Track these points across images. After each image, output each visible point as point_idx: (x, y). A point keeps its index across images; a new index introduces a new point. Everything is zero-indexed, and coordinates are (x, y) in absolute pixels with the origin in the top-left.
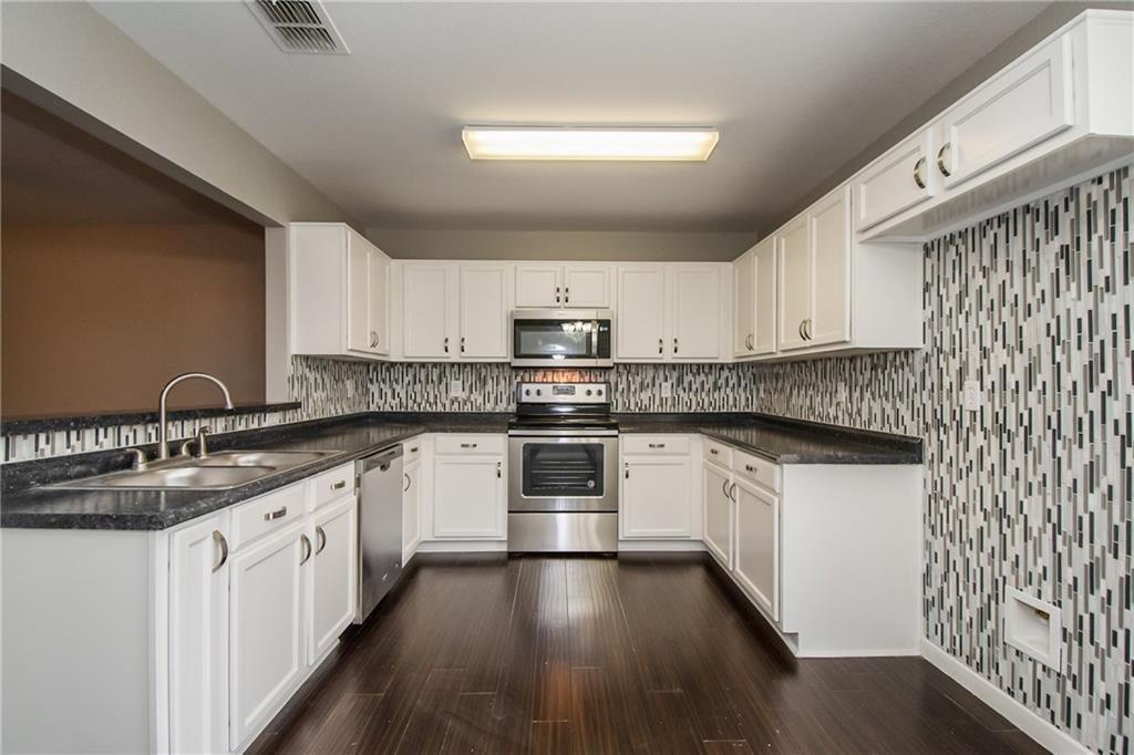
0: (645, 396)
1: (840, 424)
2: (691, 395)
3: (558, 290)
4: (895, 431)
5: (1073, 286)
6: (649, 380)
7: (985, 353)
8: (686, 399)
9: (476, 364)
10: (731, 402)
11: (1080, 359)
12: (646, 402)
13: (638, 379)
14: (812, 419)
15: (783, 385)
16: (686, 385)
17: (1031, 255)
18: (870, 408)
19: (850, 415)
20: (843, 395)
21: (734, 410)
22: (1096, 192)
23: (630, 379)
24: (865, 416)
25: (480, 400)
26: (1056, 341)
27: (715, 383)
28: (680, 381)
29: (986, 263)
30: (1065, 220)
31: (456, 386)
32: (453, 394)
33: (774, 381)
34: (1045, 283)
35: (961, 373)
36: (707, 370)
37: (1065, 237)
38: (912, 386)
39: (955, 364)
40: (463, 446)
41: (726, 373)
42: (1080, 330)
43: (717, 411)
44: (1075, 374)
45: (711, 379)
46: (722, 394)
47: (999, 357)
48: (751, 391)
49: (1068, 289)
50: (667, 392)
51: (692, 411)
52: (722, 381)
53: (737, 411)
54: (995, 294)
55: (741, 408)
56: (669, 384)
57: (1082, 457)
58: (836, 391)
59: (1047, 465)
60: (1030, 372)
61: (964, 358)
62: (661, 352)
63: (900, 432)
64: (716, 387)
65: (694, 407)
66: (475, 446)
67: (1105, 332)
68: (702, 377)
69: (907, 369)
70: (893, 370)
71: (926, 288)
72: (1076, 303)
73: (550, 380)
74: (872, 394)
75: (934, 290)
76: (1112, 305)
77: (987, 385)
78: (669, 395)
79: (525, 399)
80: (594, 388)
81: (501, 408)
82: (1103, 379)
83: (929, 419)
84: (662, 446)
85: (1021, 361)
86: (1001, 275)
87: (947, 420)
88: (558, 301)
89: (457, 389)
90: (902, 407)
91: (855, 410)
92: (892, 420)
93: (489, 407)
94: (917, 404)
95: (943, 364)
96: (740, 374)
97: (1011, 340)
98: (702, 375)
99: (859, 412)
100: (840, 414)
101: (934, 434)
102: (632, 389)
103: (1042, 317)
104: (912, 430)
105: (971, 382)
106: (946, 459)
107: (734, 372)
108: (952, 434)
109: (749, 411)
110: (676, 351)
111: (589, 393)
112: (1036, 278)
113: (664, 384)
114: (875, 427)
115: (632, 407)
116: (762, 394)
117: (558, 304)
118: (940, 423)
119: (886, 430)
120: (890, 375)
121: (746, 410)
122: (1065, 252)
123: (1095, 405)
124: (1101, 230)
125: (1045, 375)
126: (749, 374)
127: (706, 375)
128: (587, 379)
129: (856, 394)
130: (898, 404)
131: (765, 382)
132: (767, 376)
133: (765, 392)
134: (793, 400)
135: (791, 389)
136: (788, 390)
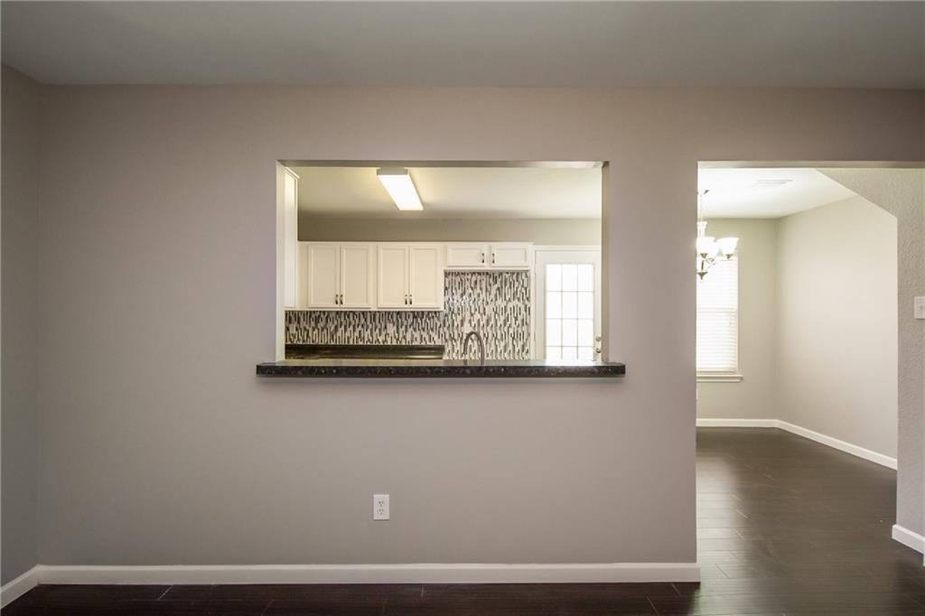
1: (389, 343)
4: (428, 343)
5: (501, 299)
7: (472, 315)
11: (502, 318)
14: (361, 343)
15: (325, 325)
17: (488, 287)
18: (412, 336)
19: (398, 340)
20: (391, 329)
22: (507, 276)
24: (409, 338)
26: (496, 313)
29: (473, 285)
30: (499, 280)
34: (493, 296)
35: (462, 322)
37: (498, 285)
38: (438, 325)
39: (459, 318)
42: (502, 311)
44: (501, 322)
47: (477, 316)
49: (499, 299)
54: (476, 296)
57: (503, 344)
58: (386, 328)
59: (493, 348)
60: (488, 321)
61: (463, 316)
63: (433, 343)
67: (509, 312)
69: (435, 319)
70: (427, 319)
71: (446, 289)
72: (501, 303)
74: (415, 329)
75: (450, 290)
76: (510, 305)
77: (473, 325)
82: (508, 323)
83: (447, 338)
85: (485, 318)
86: (478, 291)
87: (456, 337)
90: (433, 334)
91: (401, 336)
92: (427, 339)
94: (441, 332)
95: (454, 318)
97: (482, 311)
99: (404, 337)
100: (389, 340)
101: (450, 343)
103: (492, 306)
104: (439, 342)
105: (466, 324)
106: (456, 351)
108: (458, 342)
112: (490, 294)
114: (415, 343)
118: (453, 339)
119: (424, 343)
120: (425, 321)
122: (498, 289)
123: (506, 330)
124: (508, 285)
125: (492, 322)
129: (401, 330)
130: (431, 333)
131: (299, 323)
132: (302, 320)
133: (297, 329)
134: (339, 334)
135: (336, 327)
136: (333, 328)
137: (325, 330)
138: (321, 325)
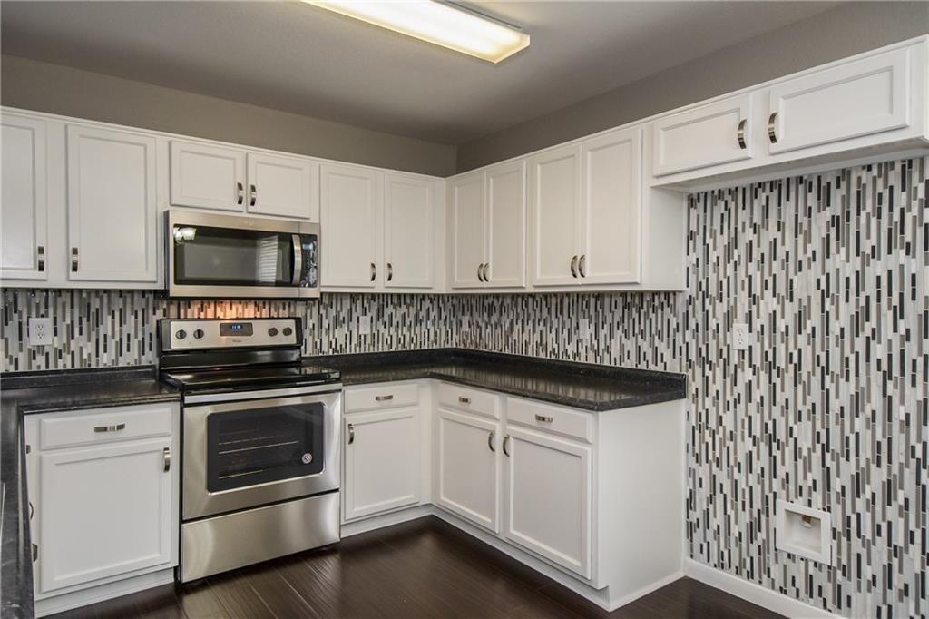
0: (340, 333)
1: (583, 360)
2: (392, 329)
3: (240, 186)
4: (652, 367)
5: (843, 250)
6: (344, 314)
7: (754, 299)
8: (386, 336)
9: (80, 291)
10: (432, 338)
11: (847, 310)
12: (341, 341)
13: (333, 313)
14: (542, 355)
15: (499, 320)
16: (386, 318)
17: (803, 220)
18: (622, 346)
19: (597, 353)
20: (586, 331)
21: (435, 347)
22: (866, 177)
23: (323, 312)
24: (615, 352)
25: (89, 349)
26: (825, 294)
27: (417, 316)
28: (380, 313)
29: (757, 219)
30: (837, 196)
31: (41, 327)
32: (33, 341)
33: (486, 315)
34: (816, 244)
35: (729, 317)
36: (408, 301)
37: (836, 208)
38: (673, 325)
39: (722, 308)
40: (98, 430)
41: (427, 304)
42: (848, 287)
43: (418, 348)
44: (842, 321)
45: (413, 311)
46: (424, 329)
47: (769, 304)
48: (451, 323)
49: (838, 252)
50: (365, 329)
51: (393, 350)
52: (423, 314)
53: (438, 347)
54: (765, 249)
55: (441, 344)
56: (368, 318)
57: (848, 389)
58: (578, 328)
59: (816, 396)
60: (800, 319)
61: (732, 303)
62: (373, 279)
63: (660, 368)
64: (418, 321)
65: (394, 346)
66: (121, 427)
67: (870, 289)
68: (403, 309)
69: (667, 310)
70: (651, 309)
71: (691, 236)
72: (843, 264)
73: (210, 315)
74: (625, 332)
75: (699, 239)
76: (877, 268)
77: (757, 326)
78: (368, 332)
79: (176, 344)
80: (281, 325)
81: (129, 359)
82: (868, 328)
83: (693, 356)
84: (390, 397)
85: (791, 309)
86: (772, 232)
87: (713, 358)
88: (240, 202)
89: (41, 332)
90: (662, 347)
91: (602, 346)
92: (649, 357)
93: (106, 360)
94: (679, 342)
95: (709, 307)
96: (441, 305)
97: (781, 290)
98: (404, 306)
99: (608, 349)
100: (582, 351)
101: (698, 370)
102: (325, 324)
103: (813, 272)
104: (673, 367)
105: (739, 325)
106: (712, 392)
107: (436, 303)
108: (719, 371)
109: (449, 346)
110: (389, 279)
111: (273, 332)
112: (808, 240)
113: (361, 318)
114: (628, 364)
115: (325, 349)
116: (465, 328)
117: (240, 207)
118: (705, 361)
119: (642, 366)
120: (647, 314)
121: (447, 346)
122: (835, 221)
123: (860, 345)
124: (869, 208)
125: (815, 320)
126: (449, 306)
127: (408, 308)
128: (265, 313)
129: (604, 332)
130: (657, 342)
131: (471, 315)
132: (474, 309)
133: (470, 326)
134: (515, 336)
135: (511, 323)
136: (507, 325)
137: (499, 329)
138: (494, 318)
